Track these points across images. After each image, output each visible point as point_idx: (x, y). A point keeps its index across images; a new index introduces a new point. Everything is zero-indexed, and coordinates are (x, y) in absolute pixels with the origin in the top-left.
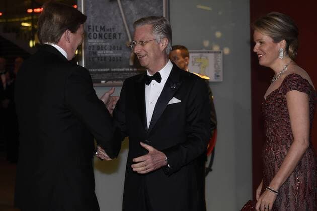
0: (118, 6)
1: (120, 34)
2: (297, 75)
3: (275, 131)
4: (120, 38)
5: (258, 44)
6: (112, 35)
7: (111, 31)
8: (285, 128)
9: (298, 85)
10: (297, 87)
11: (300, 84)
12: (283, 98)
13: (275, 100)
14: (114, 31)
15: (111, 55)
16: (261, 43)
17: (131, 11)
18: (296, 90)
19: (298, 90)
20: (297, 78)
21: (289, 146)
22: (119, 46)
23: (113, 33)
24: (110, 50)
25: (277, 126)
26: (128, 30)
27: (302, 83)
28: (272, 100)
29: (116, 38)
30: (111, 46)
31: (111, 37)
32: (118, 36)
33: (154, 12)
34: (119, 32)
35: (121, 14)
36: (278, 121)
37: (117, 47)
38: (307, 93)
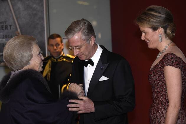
0: (9, 5)
1: (10, 26)
2: (173, 54)
3: (157, 96)
4: (10, 29)
5: (143, 34)
6: (4, 27)
7: (3, 24)
8: (164, 93)
9: (173, 62)
10: (172, 64)
11: (174, 61)
12: (162, 71)
13: (156, 72)
14: (5, 24)
15: (4, 42)
16: (145, 33)
17: (19, 8)
18: (171, 66)
19: (172, 66)
20: (172, 56)
21: (166, 107)
22: (10, 35)
23: (4, 25)
24: (3, 38)
25: (158, 91)
26: (16, 23)
27: (176, 60)
28: (154, 72)
29: (7, 29)
30: (4, 36)
31: (3, 28)
32: (9, 27)
33: (37, 8)
34: (10, 24)
35: (10, 10)
36: (159, 87)
37: (9, 36)
38: (179, 68)
